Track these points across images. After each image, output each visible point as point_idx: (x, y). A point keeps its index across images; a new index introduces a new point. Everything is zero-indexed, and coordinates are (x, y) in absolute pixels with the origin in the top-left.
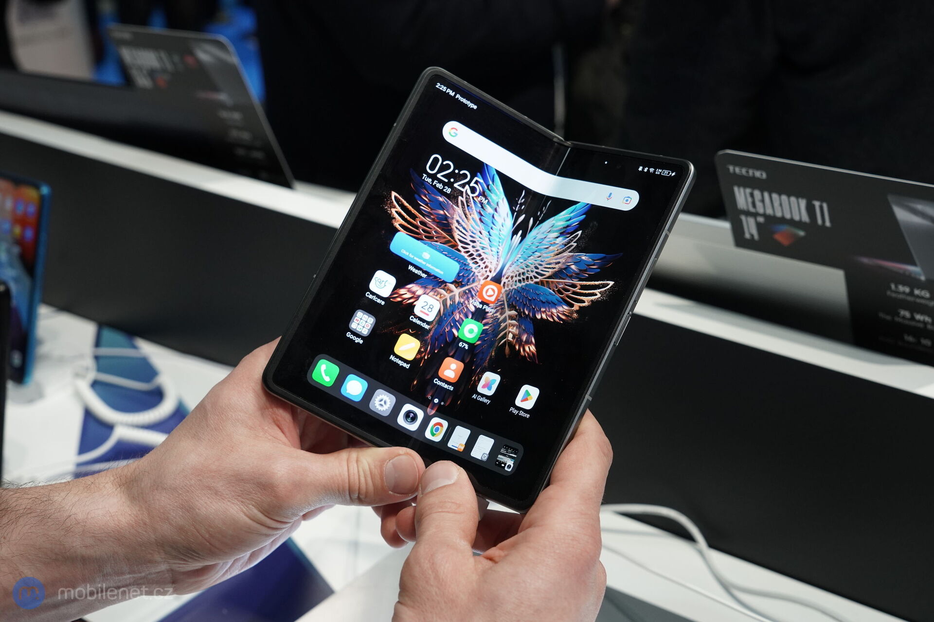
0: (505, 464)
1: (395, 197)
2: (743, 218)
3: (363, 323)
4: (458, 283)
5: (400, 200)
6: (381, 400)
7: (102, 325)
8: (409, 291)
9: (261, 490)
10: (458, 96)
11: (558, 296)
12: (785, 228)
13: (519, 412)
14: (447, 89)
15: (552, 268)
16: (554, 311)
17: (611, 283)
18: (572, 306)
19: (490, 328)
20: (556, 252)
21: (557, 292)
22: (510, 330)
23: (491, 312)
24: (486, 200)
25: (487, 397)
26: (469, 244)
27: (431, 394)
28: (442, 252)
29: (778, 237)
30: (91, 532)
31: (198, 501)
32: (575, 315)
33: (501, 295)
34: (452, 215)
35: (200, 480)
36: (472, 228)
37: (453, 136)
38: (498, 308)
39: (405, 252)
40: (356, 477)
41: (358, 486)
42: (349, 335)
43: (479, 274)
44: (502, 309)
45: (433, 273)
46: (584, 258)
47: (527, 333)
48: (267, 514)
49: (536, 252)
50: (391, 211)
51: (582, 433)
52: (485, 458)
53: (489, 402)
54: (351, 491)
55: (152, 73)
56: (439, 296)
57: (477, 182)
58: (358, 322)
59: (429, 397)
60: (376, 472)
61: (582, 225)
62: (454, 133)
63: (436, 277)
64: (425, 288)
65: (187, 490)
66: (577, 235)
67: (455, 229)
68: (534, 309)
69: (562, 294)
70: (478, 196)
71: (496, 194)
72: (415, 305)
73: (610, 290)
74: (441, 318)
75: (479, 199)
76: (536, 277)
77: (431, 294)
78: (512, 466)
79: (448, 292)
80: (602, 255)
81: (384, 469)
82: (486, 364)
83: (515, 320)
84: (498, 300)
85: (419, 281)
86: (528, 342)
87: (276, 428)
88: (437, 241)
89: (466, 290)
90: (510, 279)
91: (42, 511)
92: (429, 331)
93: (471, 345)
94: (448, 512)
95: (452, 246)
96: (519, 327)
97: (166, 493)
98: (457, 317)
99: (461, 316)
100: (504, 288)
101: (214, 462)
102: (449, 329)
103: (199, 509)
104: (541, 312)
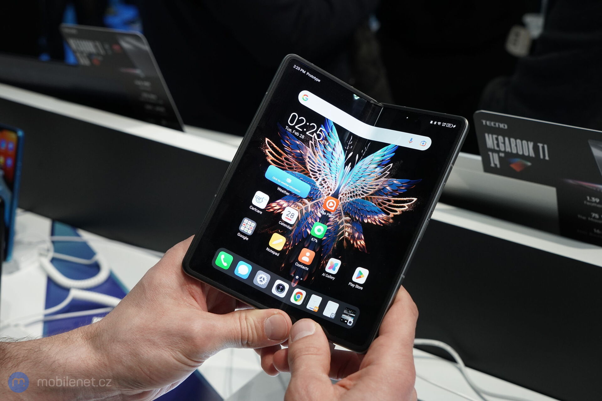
0: (347, 321)
1: (268, 142)
2: (490, 153)
3: (248, 226)
4: (310, 198)
5: (271, 143)
6: (261, 278)
7: (54, 221)
8: (278, 204)
9: (185, 341)
10: (308, 73)
11: (378, 207)
12: (518, 160)
13: (355, 286)
14: (300, 69)
15: (373, 188)
16: (376, 217)
17: (415, 199)
18: (388, 214)
19: (332, 229)
20: (376, 178)
21: (377, 205)
22: (346, 230)
23: (332, 218)
24: (327, 143)
25: (332, 275)
26: (317, 173)
27: (293, 273)
28: (299, 178)
29: (513, 166)
30: (69, 372)
31: (142, 350)
32: (391, 221)
33: (339, 206)
34: (306, 153)
35: (142, 335)
36: (318, 162)
37: (305, 100)
38: (337, 215)
39: (275, 178)
40: (246, 330)
41: (247, 335)
42: (239, 234)
43: (324, 192)
44: (340, 215)
45: (293, 192)
46: (395, 182)
47: (358, 232)
48: (188, 357)
49: (361, 177)
50: (265, 151)
51: (399, 300)
52: (333, 317)
53: (334, 279)
54: (242, 339)
55: (90, 56)
56: (298, 207)
57: (321, 131)
58: (245, 226)
59: (293, 275)
60: (259, 326)
61: (392, 160)
62: (306, 98)
63: (295, 195)
64: (289, 202)
65: (134, 342)
66: (390, 166)
67: (308, 162)
68: (362, 216)
69: (381, 206)
70: (322, 140)
71: (334, 139)
72: (282, 214)
73: (414, 204)
74: (299, 222)
75: (323, 142)
76: (362, 195)
77: (292, 206)
78: (352, 322)
79: (304, 204)
80: (409, 180)
81: (264, 324)
82: (331, 252)
83: (349, 223)
84: (337, 209)
85: (285, 198)
86: (359, 238)
87: (191, 298)
88: (295, 171)
89: (315, 203)
90: (344, 195)
91: (35, 358)
92: (291, 231)
93: (320, 240)
94: (312, 354)
95: (306, 174)
96: (352, 228)
97: (120, 344)
98: (310, 221)
99: (312, 220)
100: (341, 201)
101: (152, 323)
102: (305, 229)
103: (142, 355)
104: (367, 218)
